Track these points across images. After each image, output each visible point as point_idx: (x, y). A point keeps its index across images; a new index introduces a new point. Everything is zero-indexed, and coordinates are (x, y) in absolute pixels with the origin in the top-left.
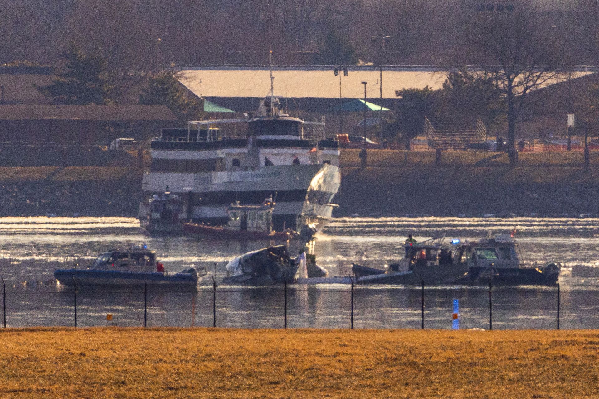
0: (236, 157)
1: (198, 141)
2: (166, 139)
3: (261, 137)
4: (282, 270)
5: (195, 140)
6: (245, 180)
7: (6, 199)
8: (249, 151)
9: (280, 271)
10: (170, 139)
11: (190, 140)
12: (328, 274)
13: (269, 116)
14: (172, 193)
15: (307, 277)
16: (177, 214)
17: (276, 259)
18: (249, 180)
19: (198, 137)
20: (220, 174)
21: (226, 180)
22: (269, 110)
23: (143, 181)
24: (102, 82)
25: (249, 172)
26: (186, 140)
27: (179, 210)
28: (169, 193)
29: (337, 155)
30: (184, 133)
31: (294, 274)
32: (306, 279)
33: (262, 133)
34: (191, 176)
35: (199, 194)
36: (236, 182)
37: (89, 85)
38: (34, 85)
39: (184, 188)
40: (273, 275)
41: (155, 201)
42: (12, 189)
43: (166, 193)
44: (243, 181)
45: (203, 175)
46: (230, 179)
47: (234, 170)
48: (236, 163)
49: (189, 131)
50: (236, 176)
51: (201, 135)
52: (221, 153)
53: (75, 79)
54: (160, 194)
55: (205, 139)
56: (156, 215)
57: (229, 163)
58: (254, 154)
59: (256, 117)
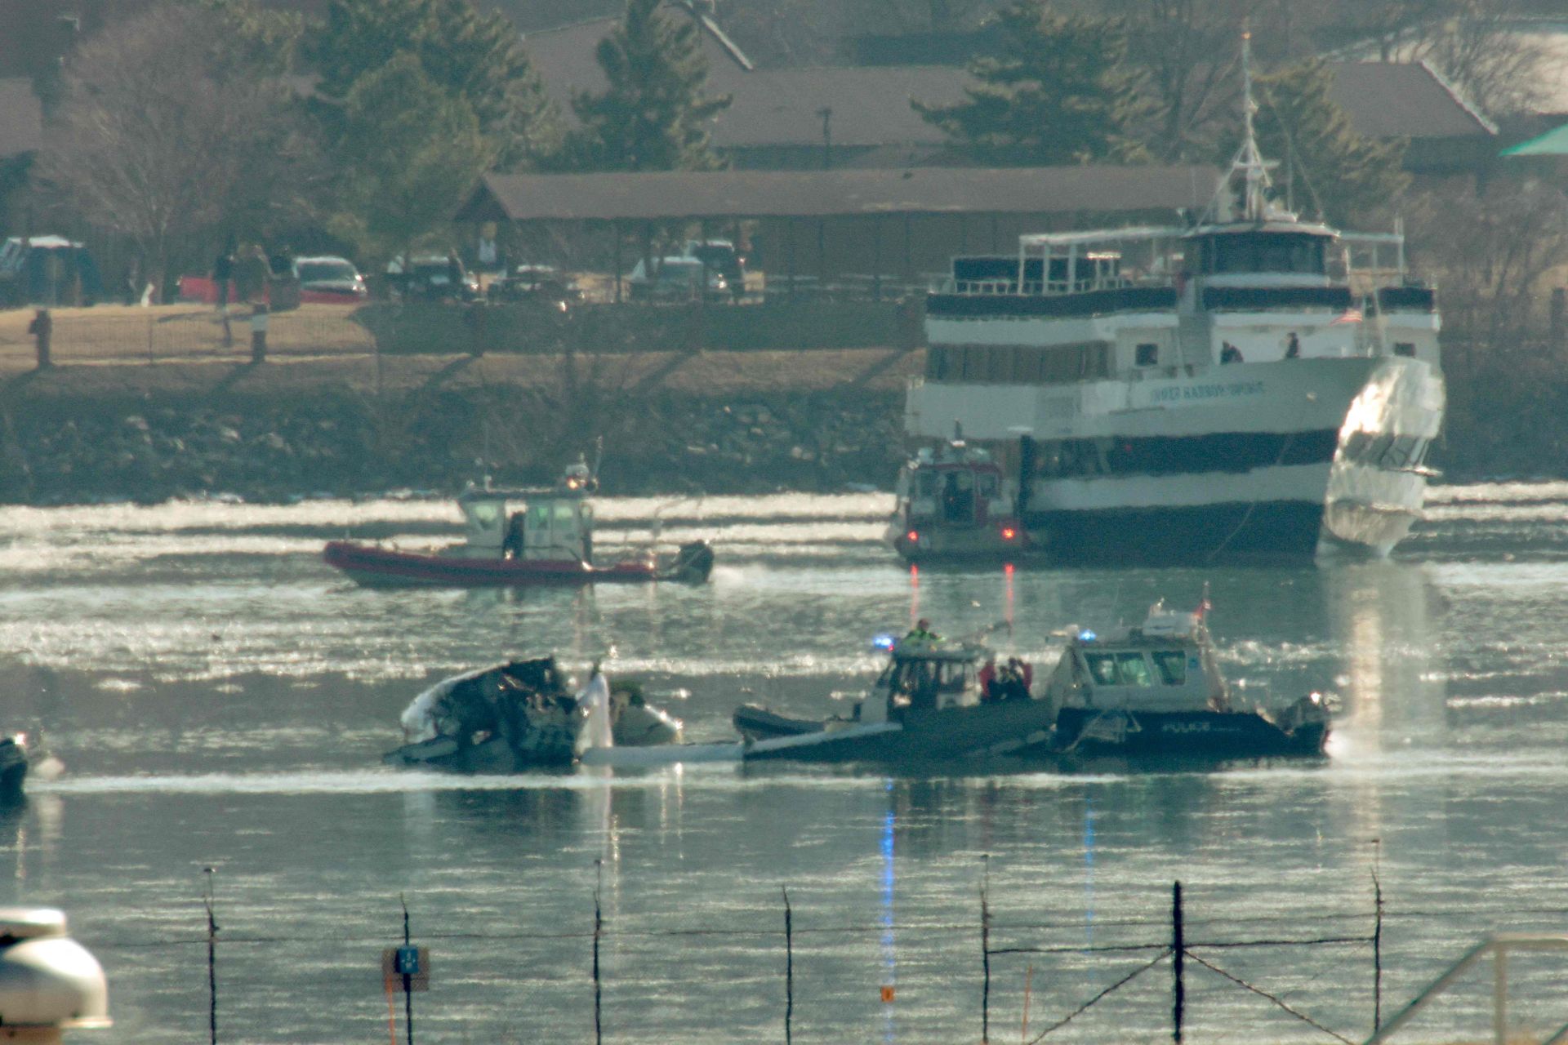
0: (1144, 340)
1: (1045, 292)
2: (962, 287)
3: (1218, 280)
4: (537, 724)
5: (1039, 287)
6: (1168, 404)
7: (733, 443)
8: (1183, 320)
9: (532, 728)
10: (975, 288)
11: (1026, 288)
12: (680, 735)
13: (1240, 220)
14: (973, 443)
15: (609, 743)
16: (986, 503)
17: (522, 696)
18: (1181, 402)
19: (1072, 279)
20: (1103, 387)
21: (1118, 404)
22: (1242, 203)
23: (908, 409)
24: (1108, 95)
25: (1183, 381)
26: (1014, 287)
27: (993, 492)
28: (962, 443)
29: (1431, 330)
30: (1010, 269)
31: (571, 737)
32: (606, 749)
33: (1221, 268)
34: (1026, 394)
35: (1049, 445)
36: (1148, 409)
37: (1074, 103)
38: (915, 106)
39: (1011, 429)
40: (515, 742)
41: (923, 466)
42: (754, 415)
43: (956, 443)
44: (1162, 408)
45: (1058, 391)
46: (1129, 402)
47: (1140, 377)
48: (1146, 355)
49: (1022, 263)
50: (1146, 390)
51: (1053, 275)
52: (1103, 327)
53: (1034, 85)
54: (937, 444)
55: (1063, 288)
56: (927, 507)
57: (1126, 356)
58: (1198, 328)
59: (1205, 223)
